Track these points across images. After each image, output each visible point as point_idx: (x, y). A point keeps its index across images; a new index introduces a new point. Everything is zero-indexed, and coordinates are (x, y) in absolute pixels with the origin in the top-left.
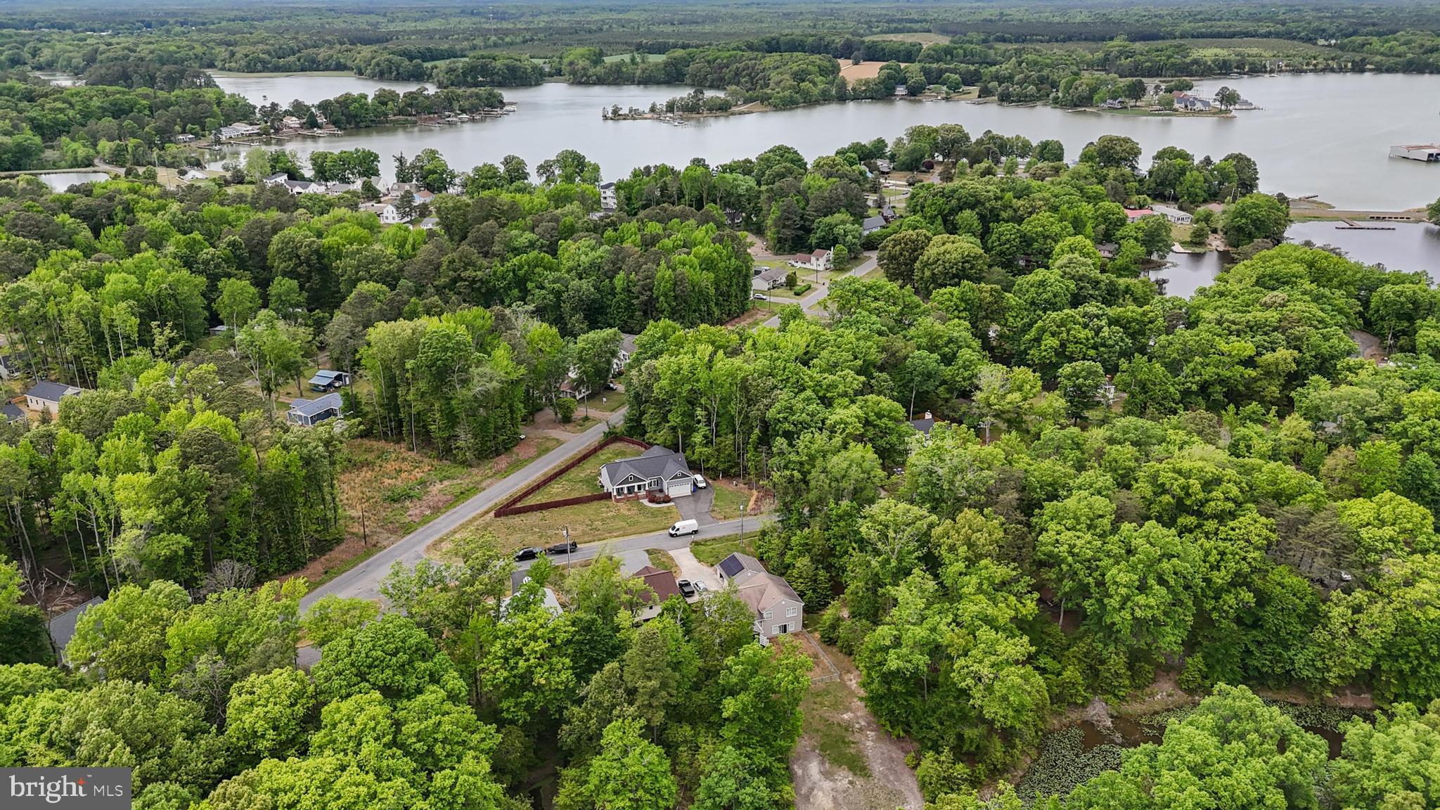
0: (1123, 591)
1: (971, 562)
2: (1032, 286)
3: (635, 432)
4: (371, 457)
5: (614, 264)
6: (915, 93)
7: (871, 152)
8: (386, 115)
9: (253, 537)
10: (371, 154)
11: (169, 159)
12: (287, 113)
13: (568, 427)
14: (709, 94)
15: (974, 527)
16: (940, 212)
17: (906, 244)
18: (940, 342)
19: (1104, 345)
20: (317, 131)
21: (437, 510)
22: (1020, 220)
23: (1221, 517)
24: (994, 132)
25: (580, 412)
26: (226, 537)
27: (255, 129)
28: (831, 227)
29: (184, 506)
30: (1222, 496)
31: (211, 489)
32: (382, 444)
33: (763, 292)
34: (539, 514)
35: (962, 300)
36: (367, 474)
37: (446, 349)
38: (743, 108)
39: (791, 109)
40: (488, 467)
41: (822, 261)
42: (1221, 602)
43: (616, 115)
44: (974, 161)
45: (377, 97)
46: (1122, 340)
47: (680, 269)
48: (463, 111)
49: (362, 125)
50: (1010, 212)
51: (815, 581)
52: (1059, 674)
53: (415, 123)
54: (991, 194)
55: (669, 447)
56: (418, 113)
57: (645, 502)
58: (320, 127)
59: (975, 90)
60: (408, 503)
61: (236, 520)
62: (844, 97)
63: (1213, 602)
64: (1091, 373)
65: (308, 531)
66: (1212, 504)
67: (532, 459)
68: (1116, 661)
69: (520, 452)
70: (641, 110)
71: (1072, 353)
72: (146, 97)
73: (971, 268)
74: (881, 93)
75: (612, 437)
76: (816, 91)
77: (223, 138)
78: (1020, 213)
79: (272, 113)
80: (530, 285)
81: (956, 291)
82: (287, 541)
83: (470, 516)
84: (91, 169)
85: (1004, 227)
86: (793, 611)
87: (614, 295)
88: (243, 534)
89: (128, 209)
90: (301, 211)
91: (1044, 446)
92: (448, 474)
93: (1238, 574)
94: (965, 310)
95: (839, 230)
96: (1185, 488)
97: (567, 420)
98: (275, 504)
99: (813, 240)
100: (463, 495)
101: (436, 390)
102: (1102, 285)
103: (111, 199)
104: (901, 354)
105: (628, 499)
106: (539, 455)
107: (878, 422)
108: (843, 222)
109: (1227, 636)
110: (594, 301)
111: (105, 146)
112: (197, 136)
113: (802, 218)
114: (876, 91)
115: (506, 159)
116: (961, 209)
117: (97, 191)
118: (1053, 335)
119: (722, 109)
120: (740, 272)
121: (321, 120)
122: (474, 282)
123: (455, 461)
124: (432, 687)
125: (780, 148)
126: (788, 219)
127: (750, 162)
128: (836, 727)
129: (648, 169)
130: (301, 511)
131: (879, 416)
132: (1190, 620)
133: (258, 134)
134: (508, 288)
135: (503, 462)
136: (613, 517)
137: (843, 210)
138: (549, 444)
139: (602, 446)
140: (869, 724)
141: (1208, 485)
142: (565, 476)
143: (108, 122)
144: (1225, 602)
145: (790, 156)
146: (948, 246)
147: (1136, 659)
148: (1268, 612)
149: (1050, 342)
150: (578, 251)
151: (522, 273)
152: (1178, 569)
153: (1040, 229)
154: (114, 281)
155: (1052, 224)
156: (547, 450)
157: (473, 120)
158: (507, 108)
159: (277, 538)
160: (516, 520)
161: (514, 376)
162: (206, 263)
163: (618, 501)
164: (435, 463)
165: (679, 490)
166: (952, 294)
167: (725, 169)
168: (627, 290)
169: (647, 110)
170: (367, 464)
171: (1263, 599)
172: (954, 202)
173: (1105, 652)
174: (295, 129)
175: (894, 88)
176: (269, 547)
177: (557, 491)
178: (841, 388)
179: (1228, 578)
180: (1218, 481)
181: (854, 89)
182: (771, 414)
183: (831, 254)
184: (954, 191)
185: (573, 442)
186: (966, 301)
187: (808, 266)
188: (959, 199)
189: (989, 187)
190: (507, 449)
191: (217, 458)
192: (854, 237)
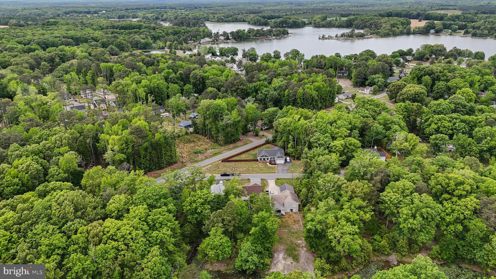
0: (405, 216)
1: (351, 198)
2: (435, 105)
3: (274, 142)
4: (195, 140)
5: (286, 87)
6: (438, 32)
7: (405, 53)
8: (250, 36)
9: (148, 158)
10: (236, 48)
11: (183, 48)
12: (221, 35)
13: (256, 138)
14: (357, 31)
15: (357, 186)
16: (417, 76)
17: (396, 87)
18: (388, 122)
19: (455, 129)
20: (229, 41)
21: (206, 158)
22: (447, 81)
23: (460, 197)
24: (457, 48)
25: (261, 133)
26: (140, 157)
27: (211, 40)
28: (373, 79)
29: (126, 146)
30: (462, 189)
31: (134, 142)
32: (201, 136)
33: (342, 100)
34: (234, 163)
35: (405, 108)
36: (192, 145)
37: (217, 109)
38: (369, 36)
39: (387, 37)
40: (226, 147)
41: (368, 90)
42: (448, 227)
43: (323, 38)
44: (446, 58)
45: (248, 31)
46: (465, 128)
47: (306, 90)
48: (274, 36)
49: (242, 39)
50: (445, 78)
51: (307, 197)
52: (380, 242)
53: (258, 39)
54: (438, 70)
55: (282, 148)
56: (260, 36)
57: (268, 164)
58: (230, 40)
59: (463, 32)
60: (199, 155)
61: (143, 152)
62: (409, 33)
63: (445, 227)
64: (442, 139)
65: (166, 158)
66: (457, 191)
67: (241, 146)
68: (402, 242)
69: (238, 144)
70: (332, 36)
71: (442, 131)
72: (184, 29)
73: (418, 97)
74: (425, 32)
75: (267, 142)
76: (398, 31)
77: (201, 42)
78: (449, 78)
79: (217, 35)
80: (259, 92)
81: (403, 104)
82: (158, 160)
83: (215, 161)
84: (163, 50)
85: (441, 83)
86: (295, 206)
87: (284, 96)
88: (145, 157)
89: (158, 62)
90: (206, 65)
91: (405, 163)
92: (213, 147)
93: (457, 218)
94: (405, 111)
95: (376, 80)
96: (448, 184)
97: (257, 135)
98: (155, 149)
99: (367, 83)
100: (216, 154)
101: (214, 122)
102: (467, 107)
103: (154, 59)
104: (370, 125)
105: (263, 162)
106: (244, 145)
107: (349, 147)
108: (379, 77)
109: (449, 240)
110: (277, 98)
111: (168, 43)
112: (194, 41)
113: (365, 75)
114: (422, 31)
115: (274, 52)
116: (425, 75)
117: (152, 56)
118: (436, 124)
119: (361, 36)
120: (331, 92)
121: (230, 37)
122: (242, 90)
123: (218, 144)
124: (164, 207)
125: (367, 50)
126: (359, 75)
127: (357, 55)
128: (294, 245)
129: (317, 56)
130: (163, 152)
131: (350, 145)
132: (433, 232)
133: (212, 41)
134: (252, 92)
135: (231, 146)
136: (256, 167)
137: (380, 73)
138: (248, 142)
139: (263, 145)
140: (306, 246)
141: (458, 184)
142: (248, 153)
143: (171, 37)
144: (450, 228)
145: (370, 53)
146: (411, 88)
147: (411, 243)
148: (467, 235)
149: (434, 126)
150: (277, 82)
151: (257, 88)
152: (429, 212)
153: (455, 85)
154: (144, 82)
155: (460, 83)
156: (247, 144)
157: (277, 39)
158: (289, 35)
159: (155, 159)
160: (227, 164)
161: (237, 120)
162: (171, 79)
163: (260, 162)
164: (213, 144)
165: (280, 161)
166: (401, 105)
167: (347, 57)
168: (288, 95)
169: (334, 36)
170: (194, 141)
171: (466, 229)
172: (423, 73)
173: (399, 238)
174: (222, 40)
175: (430, 30)
176: (153, 162)
177: (243, 157)
178: (340, 134)
179: (452, 220)
180: (462, 183)
181: (414, 30)
182: (312, 140)
183: (372, 88)
184: (424, 69)
185: (256, 142)
186: (406, 109)
187: (363, 92)
188: (425, 72)
189: (439, 68)
190: (234, 142)
191: (139, 134)
192: (381, 83)
